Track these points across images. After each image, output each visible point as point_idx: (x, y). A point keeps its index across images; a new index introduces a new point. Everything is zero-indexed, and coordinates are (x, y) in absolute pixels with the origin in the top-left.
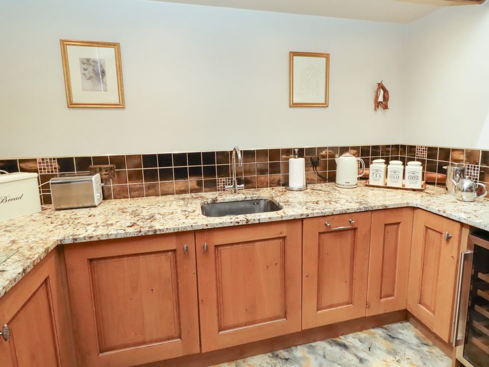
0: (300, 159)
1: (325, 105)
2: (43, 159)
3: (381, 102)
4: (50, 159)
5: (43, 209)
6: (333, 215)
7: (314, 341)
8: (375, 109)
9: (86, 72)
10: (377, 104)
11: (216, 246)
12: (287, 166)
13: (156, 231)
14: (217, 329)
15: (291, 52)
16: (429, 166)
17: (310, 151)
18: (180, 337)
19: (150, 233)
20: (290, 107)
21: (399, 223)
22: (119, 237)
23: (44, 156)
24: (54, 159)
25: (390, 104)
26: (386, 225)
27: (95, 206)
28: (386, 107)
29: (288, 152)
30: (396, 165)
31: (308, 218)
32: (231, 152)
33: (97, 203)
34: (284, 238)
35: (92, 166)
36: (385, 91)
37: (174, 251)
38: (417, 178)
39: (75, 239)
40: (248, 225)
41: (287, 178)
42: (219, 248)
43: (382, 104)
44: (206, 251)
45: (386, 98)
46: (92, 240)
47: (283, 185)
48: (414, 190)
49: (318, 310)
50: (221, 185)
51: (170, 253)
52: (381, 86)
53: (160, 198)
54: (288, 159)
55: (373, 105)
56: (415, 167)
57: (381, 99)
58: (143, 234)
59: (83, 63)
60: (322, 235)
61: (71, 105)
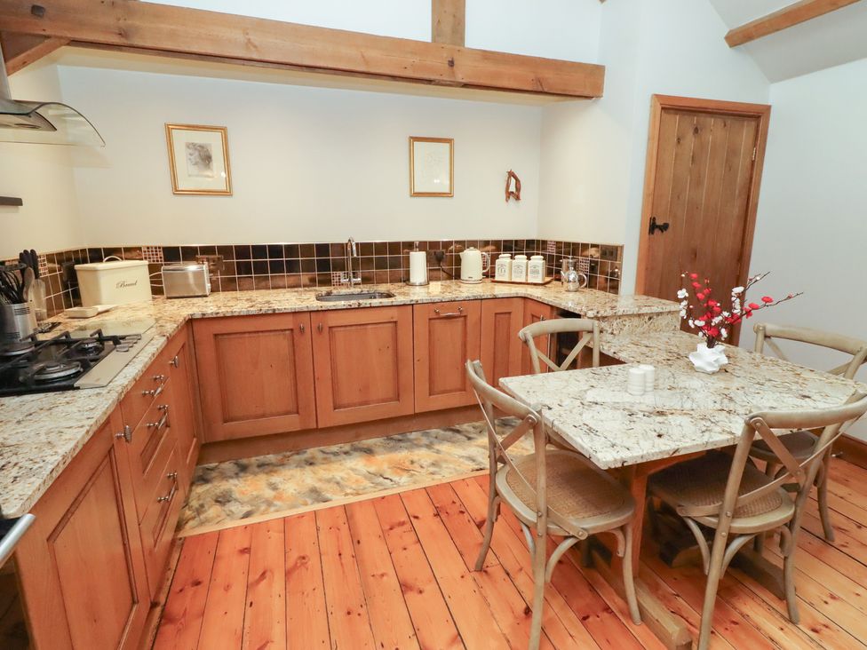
0: (421, 252)
1: (449, 195)
2: (148, 248)
3: (512, 193)
4: (156, 248)
5: (154, 298)
6: (442, 302)
7: (430, 428)
8: (507, 201)
9: (192, 157)
10: (509, 194)
11: (330, 328)
12: (407, 260)
13: (274, 310)
14: (332, 408)
15: (412, 137)
16: (549, 259)
17: (434, 245)
18: (298, 413)
19: (270, 312)
20: (411, 196)
21: (510, 313)
22: (242, 314)
23: (150, 245)
24: (159, 248)
25: (522, 194)
26: (496, 314)
27: (206, 296)
28: (518, 198)
29: (410, 246)
30: (521, 259)
31: (417, 303)
32: (347, 244)
33: (208, 293)
34: (396, 322)
35: (199, 256)
36: (517, 181)
37: (292, 330)
38: (537, 272)
39: (204, 315)
40: (359, 308)
41: (408, 273)
42: (334, 329)
43: (514, 195)
44: (320, 330)
45: (518, 188)
46: (218, 315)
47: (404, 282)
48: (535, 284)
49: (430, 395)
50: (336, 279)
51: (287, 332)
52: (511, 174)
53: (271, 291)
54: (408, 253)
55: (504, 196)
56: (538, 260)
57: (513, 188)
58: (263, 312)
59: (188, 147)
60: (433, 321)
61: (177, 192)
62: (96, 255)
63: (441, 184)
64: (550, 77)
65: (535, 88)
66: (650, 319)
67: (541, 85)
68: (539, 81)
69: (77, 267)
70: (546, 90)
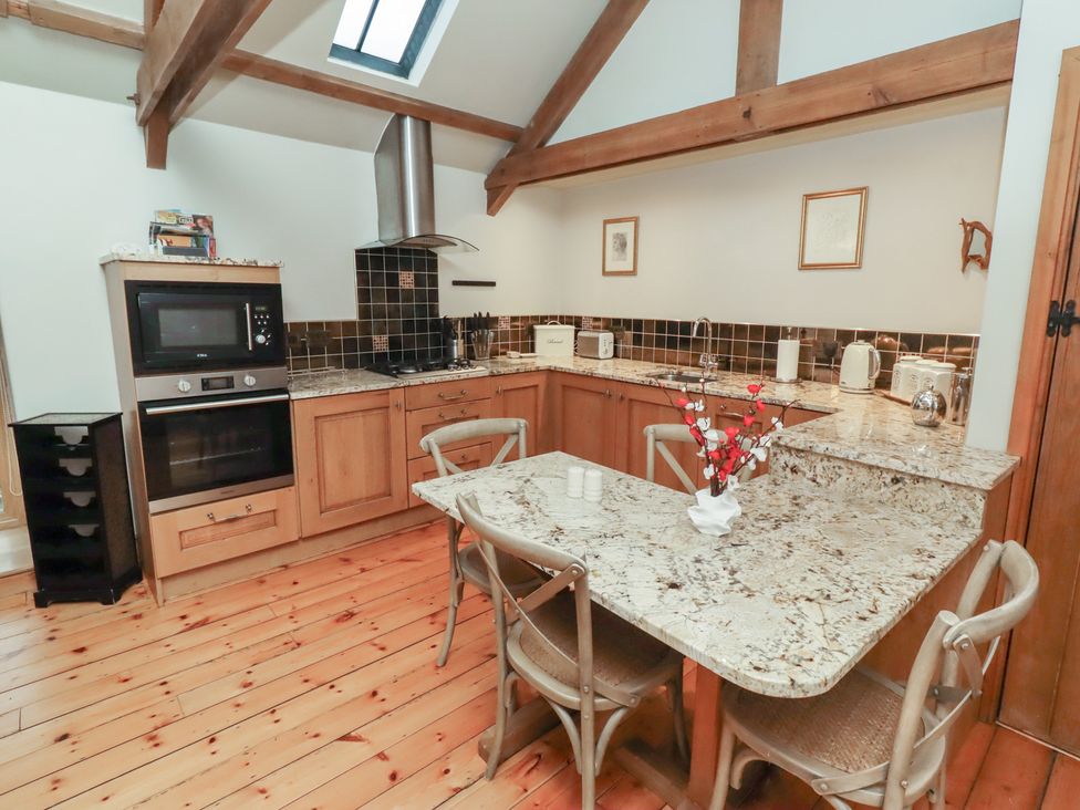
0: (793, 341)
1: (852, 266)
2: (585, 317)
3: (975, 256)
4: (589, 318)
8: (962, 270)
9: (616, 245)
10: (967, 260)
15: (806, 196)
17: (825, 333)
20: (798, 268)
24: (591, 318)
43: (976, 261)
55: (958, 262)
57: (977, 250)
59: (614, 237)
61: (605, 273)
62: (543, 320)
63: (845, 250)
64: (902, 79)
65: (873, 104)
66: (896, 481)
67: (885, 97)
68: (879, 92)
69: (536, 327)
70: (895, 100)
